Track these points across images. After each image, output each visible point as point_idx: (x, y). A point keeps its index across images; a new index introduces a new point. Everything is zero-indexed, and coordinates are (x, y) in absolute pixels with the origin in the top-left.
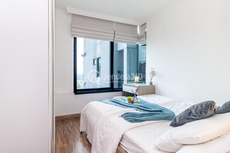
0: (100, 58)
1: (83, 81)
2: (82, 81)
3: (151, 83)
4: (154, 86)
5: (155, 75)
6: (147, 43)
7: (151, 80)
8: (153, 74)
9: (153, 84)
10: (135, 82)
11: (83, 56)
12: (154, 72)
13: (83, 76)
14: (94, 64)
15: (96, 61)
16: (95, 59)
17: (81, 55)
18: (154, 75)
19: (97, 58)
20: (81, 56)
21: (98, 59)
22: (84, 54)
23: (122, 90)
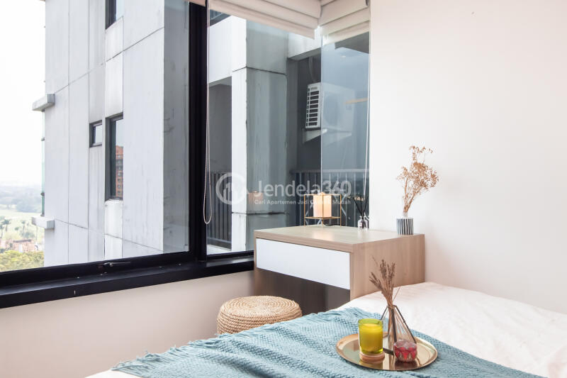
0: (120, 116)
1: (43, 214)
2: (37, 216)
3: (406, 226)
4: (422, 237)
5: (429, 183)
6: (372, 24)
7: (407, 208)
8: (420, 177)
9: (417, 230)
10: (313, 222)
11: (43, 110)
12: (420, 167)
13: (43, 194)
14: (91, 146)
15: (101, 132)
16: (100, 122)
17: (35, 103)
18: (423, 184)
19: (106, 118)
20: (35, 110)
21: (111, 123)
22: (45, 101)
23: (250, 267)
